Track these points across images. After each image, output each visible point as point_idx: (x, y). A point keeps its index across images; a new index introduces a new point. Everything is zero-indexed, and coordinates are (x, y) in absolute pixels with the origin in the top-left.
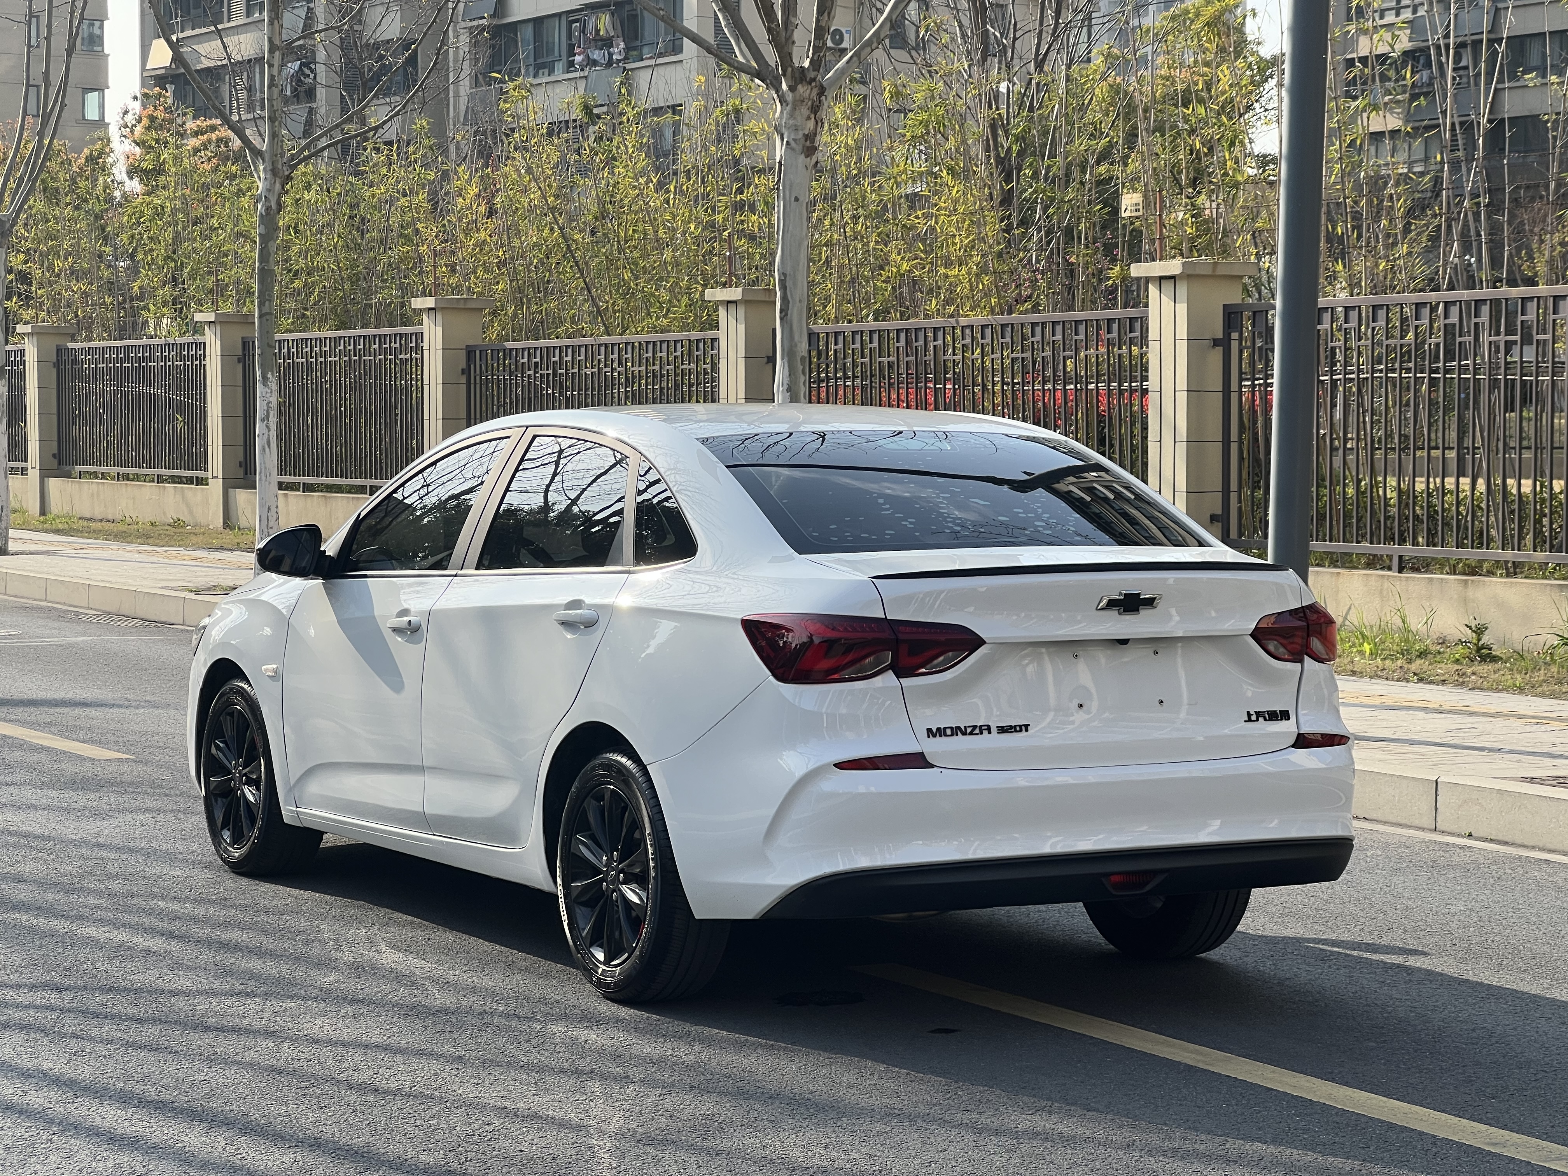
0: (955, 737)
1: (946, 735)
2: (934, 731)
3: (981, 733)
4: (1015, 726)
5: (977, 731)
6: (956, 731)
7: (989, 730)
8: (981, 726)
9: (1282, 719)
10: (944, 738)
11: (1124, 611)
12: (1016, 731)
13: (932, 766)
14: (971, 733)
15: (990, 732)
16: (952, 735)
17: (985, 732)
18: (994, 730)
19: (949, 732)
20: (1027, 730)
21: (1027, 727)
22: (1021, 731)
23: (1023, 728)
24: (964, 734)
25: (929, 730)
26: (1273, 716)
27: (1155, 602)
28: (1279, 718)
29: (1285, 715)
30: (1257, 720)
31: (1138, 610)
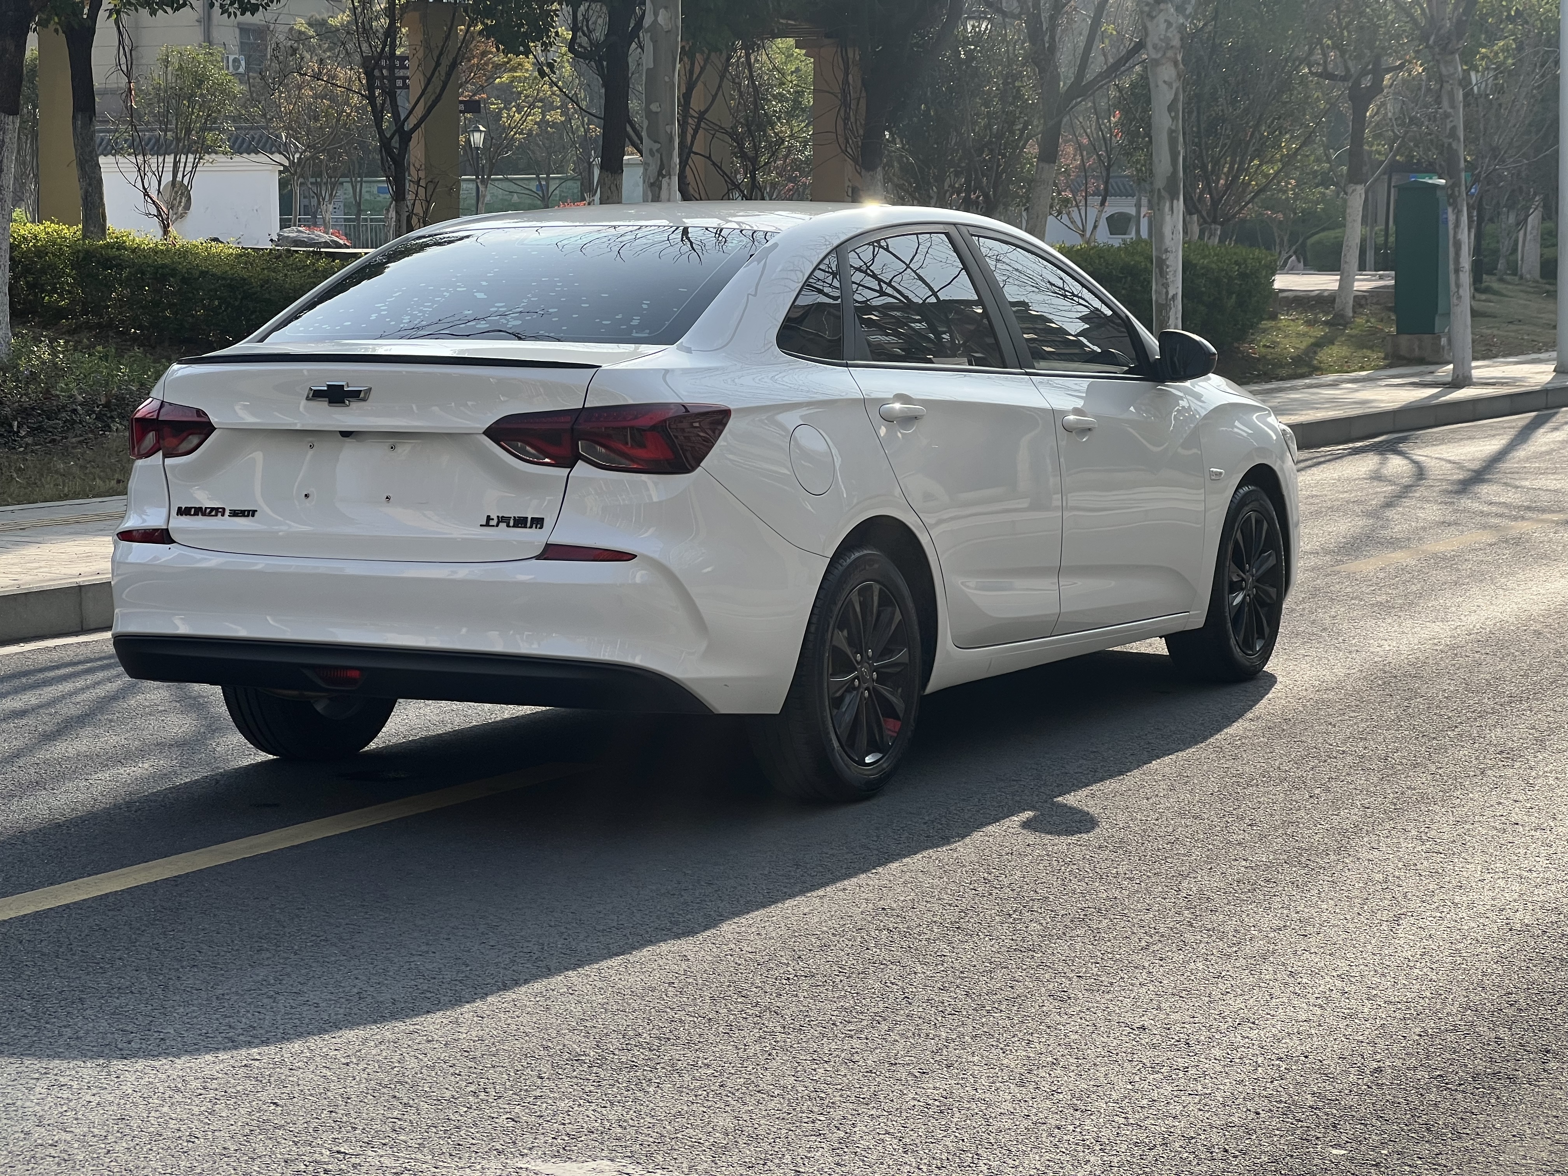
0: (196, 517)
1: (190, 515)
2: (183, 509)
3: (217, 515)
4: (244, 511)
5: (214, 513)
6: (198, 511)
7: (223, 512)
8: (218, 508)
9: (531, 527)
10: (188, 517)
11: (330, 402)
12: (244, 516)
13: (172, 542)
14: (209, 514)
15: (223, 515)
16: (194, 515)
17: (220, 515)
19: (193, 511)
20: (253, 516)
21: (254, 512)
22: (248, 516)
23: (251, 513)
25: (180, 509)
26: (521, 522)
27: (362, 395)
28: (529, 525)
29: (538, 522)
30: (497, 525)
31: (344, 402)
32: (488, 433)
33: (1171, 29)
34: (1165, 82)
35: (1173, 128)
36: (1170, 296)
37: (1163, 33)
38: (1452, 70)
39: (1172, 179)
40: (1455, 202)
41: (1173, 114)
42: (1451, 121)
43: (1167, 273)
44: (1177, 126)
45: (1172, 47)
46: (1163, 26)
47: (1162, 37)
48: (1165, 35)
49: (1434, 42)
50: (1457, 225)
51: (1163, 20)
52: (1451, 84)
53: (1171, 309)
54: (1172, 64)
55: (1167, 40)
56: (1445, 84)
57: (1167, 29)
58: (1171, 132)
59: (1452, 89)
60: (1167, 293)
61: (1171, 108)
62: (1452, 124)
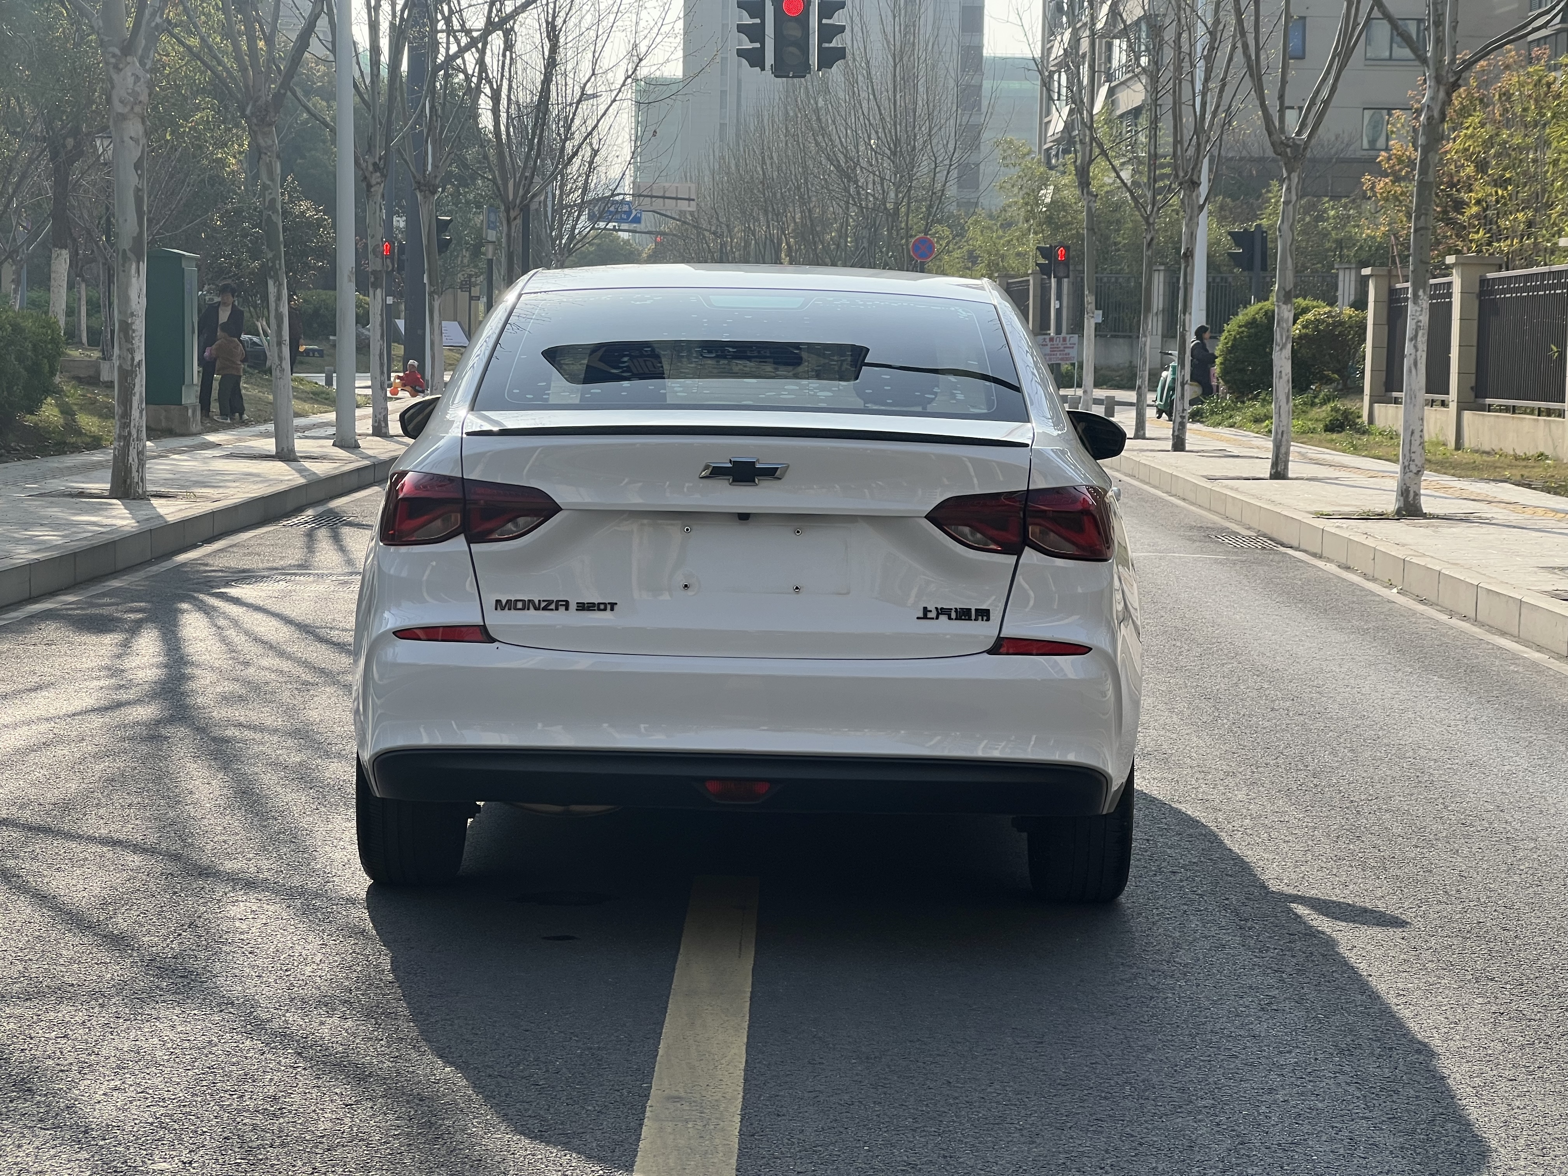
0: (526, 612)
1: (516, 609)
2: (504, 602)
3: (557, 609)
4: (599, 604)
5: (553, 606)
6: (528, 605)
7: (567, 605)
8: (558, 601)
9: (976, 620)
10: (513, 612)
11: (733, 481)
12: (599, 610)
13: (492, 640)
14: (545, 609)
15: (567, 609)
16: (523, 609)
17: (562, 609)
18: (573, 606)
19: (520, 605)
20: (612, 609)
21: (613, 605)
22: (605, 610)
23: (609, 607)
24: (536, 609)
25: (498, 602)
26: (964, 614)
27: (778, 473)
28: (973, 617)
29: (984, 614)
30: (937, 618)
31: (754, 481)
32: (931, 517)
33: (139, 84)
34: (131, 138)
35: (140, 186)
36: (135, 363)
37: (131, 86)
38: (270, 142)
39: (138, 239)
40: (276, 273)
41: (139, 172)
42: (271, 194)
43: (133, 338)
44: (143, 185)
45: (140, 102)
46: (131, 80)
47: (130, 91)
48: (133, 90)
49: (252, 113)
50: (279, 298)
51: (130, 74)
52: (269, 157)
53: (136, 376)
54: (140, 120)
55: (135, 94)
56: (263, 156)
57: (135, 83)
58: (138, 190)
59: (270, 161)
60: (133, 359)
61: (137, 166)
62: (271, 197)
